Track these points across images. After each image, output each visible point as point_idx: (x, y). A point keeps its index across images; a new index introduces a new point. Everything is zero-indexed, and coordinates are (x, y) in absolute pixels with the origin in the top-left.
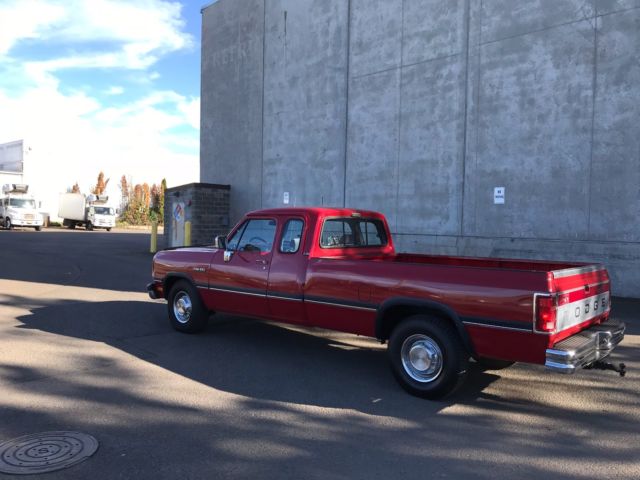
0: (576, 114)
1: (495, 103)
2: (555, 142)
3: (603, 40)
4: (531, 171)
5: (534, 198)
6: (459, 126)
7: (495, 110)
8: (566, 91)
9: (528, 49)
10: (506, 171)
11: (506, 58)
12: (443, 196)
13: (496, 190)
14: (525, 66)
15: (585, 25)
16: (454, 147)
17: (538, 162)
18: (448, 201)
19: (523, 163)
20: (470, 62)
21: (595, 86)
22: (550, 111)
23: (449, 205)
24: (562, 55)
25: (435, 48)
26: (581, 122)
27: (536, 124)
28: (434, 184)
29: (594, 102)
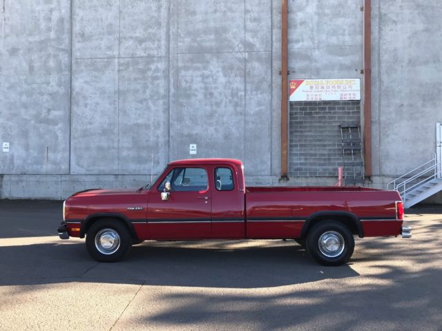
0: (236, 105)
1: (189, 92)
2: (225, 119)
3: (249, 65)
4: (212, 135)
5: (214, 151)
6: (164, 103)
7: (188, 96)
8: (230, 91)
9: (208, 62)
10: (197, 134)
11: (195, 65)
12: (155, 148)
13: (191, 145)
14: (207, 72)
15: (239, 55)
16: (162, 117)
17: (216, 130)
18: (158, 152)
19: (207, 130)
20: (171, 63)
21: (245, 90)
22: (222, 100)
23: (159, 154)
24: (227, 70)
25: (145, 49)
26: (239, 109)
27: (214, 108)
28: (147, 141)
29: (245, 98)
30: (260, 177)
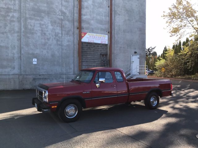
0: (58, 40)
1: (32, 31)
2: (52, 47)
3: (63, 22)
4: (45, 54)
5: (46, 63)
6: (18, 36)
7: (32, 33)
8: (55, 33)
9: (43, 17)
10: (37, 53)
11: (36, 18)
12: (12, 60)
13: (34, 59)
14: (42, 22)
15: (59, 17)
16: (16, 43)
17: (47, 52)
18: (14, 62)
19: (42, 52)
20: (22, 14)
21: (62, 34)
22: (50, 38)
23: (15, 64)
24: (53, 23)
25: (6, 4)
26: (59, 43)
27: (46, 41)
28: (7, 56)
29: (62, 38)
30: (69, 75)
